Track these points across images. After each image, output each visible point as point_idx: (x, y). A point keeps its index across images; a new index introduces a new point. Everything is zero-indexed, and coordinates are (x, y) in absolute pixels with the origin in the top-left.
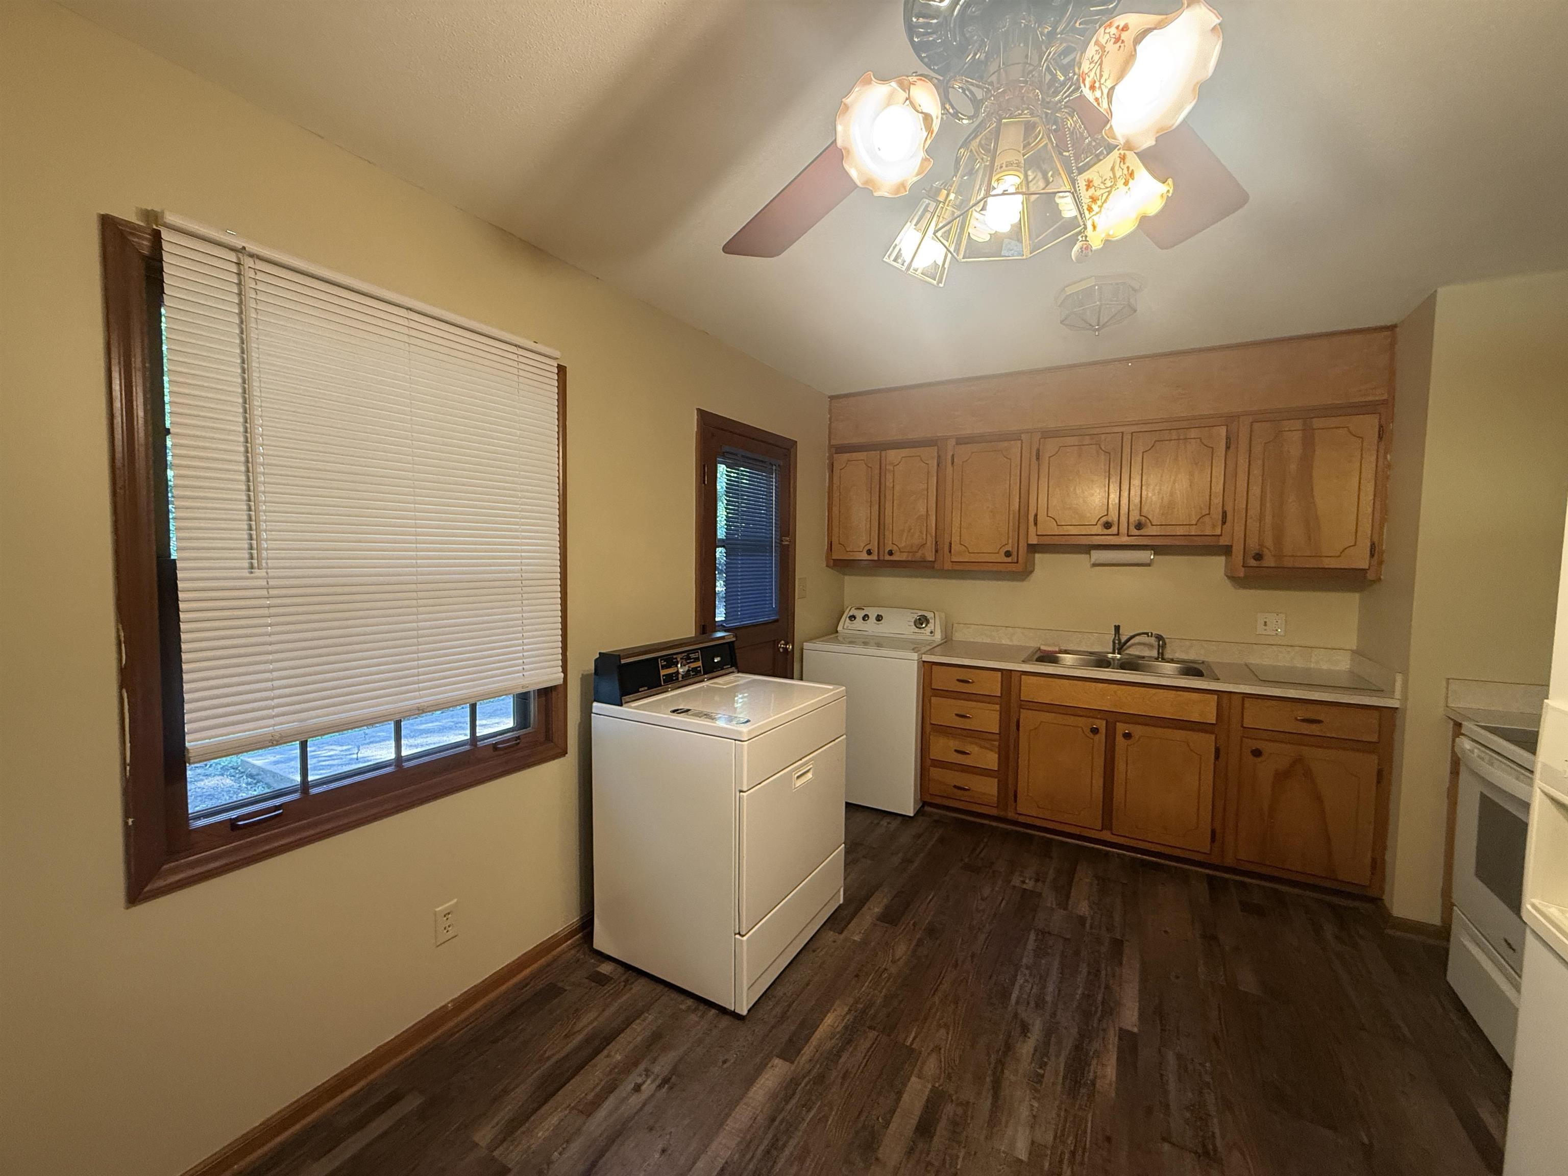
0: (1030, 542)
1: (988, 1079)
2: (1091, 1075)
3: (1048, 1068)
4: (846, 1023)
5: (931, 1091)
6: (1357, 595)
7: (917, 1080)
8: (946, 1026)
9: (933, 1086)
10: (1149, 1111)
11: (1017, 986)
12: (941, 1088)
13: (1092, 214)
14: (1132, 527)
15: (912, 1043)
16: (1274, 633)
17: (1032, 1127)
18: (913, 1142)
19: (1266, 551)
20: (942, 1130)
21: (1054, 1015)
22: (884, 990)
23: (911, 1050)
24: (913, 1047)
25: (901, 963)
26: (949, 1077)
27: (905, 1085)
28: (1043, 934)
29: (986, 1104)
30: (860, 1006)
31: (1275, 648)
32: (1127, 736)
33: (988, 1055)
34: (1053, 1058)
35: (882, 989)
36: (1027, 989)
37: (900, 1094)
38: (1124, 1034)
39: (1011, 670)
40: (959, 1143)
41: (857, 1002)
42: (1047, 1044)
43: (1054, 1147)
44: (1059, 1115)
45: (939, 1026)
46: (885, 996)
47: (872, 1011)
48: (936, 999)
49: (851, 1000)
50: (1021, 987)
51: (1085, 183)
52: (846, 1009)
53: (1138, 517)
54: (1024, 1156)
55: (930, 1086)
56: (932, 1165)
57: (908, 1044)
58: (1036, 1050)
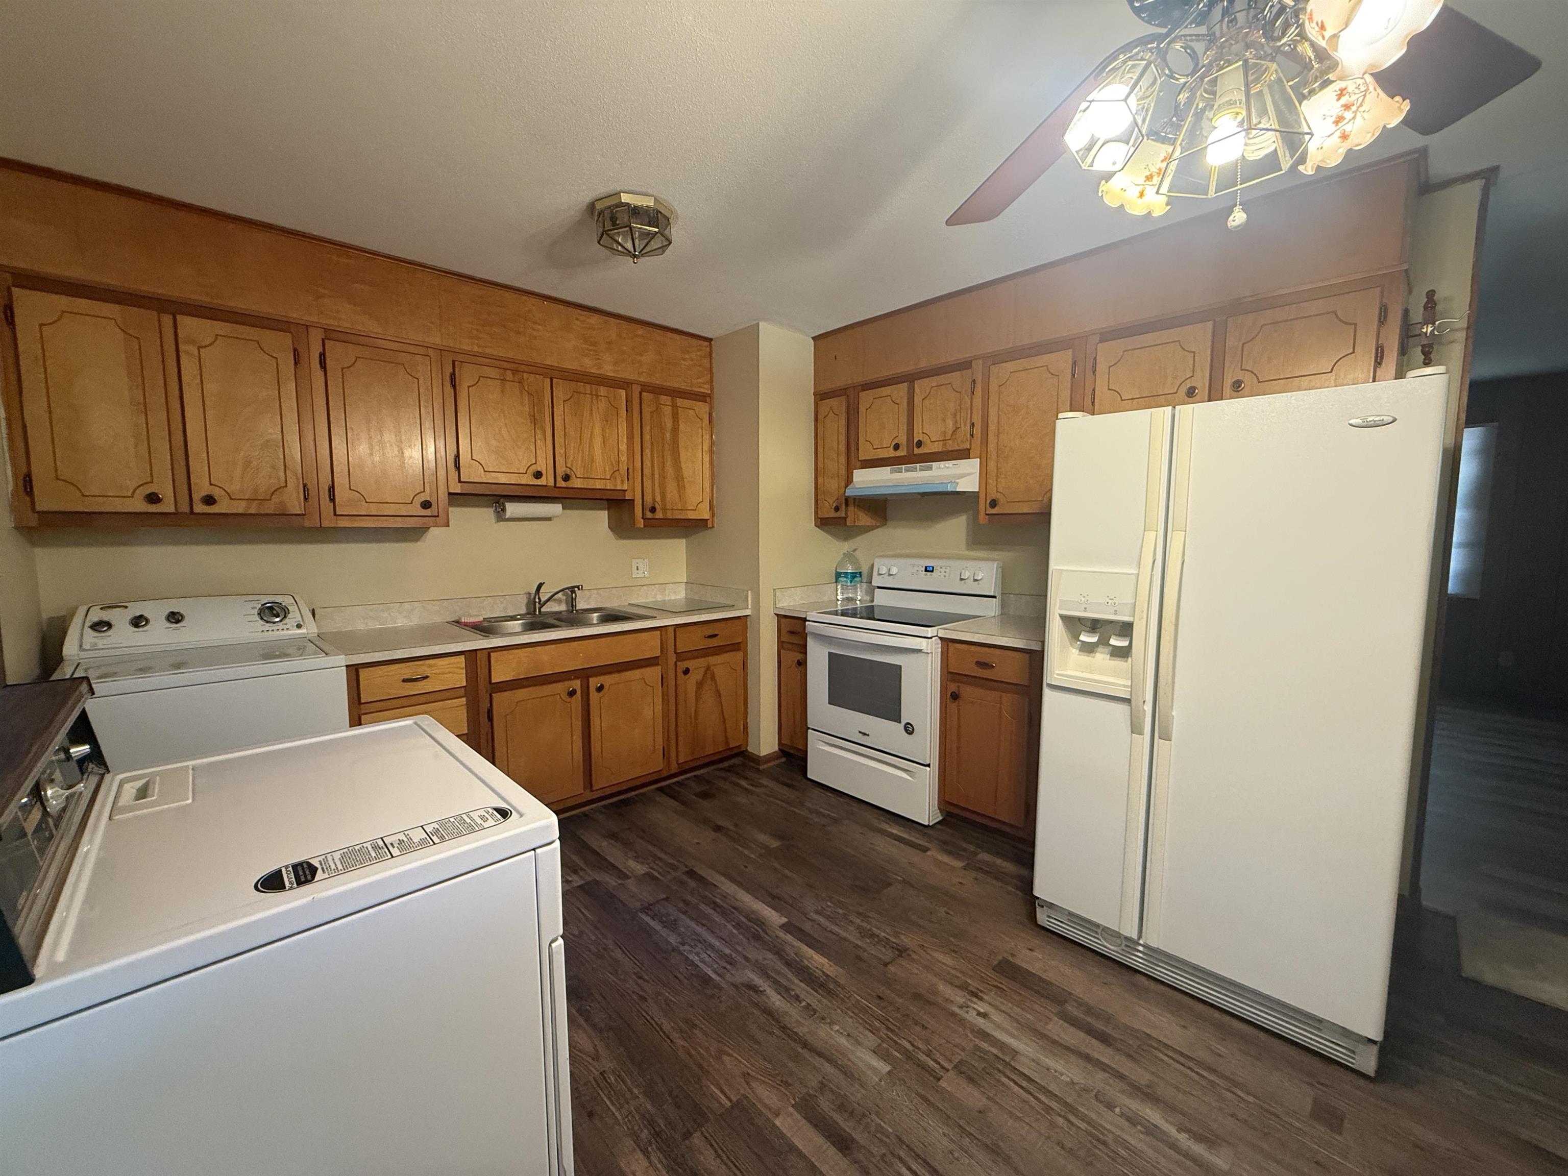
0: (451, 491)
1: (800, 1050)
2: (821, 973)
3: (802, 996)
4: (664, 1166)
5: (797, 1110)
6: (684, 541)
7: (781, 1118)
8: (721, 1052)
9: (793, 1106)
10: (859, 958)
11: (700, 964)
12: (797, 1100)
13: (1147, 183)
14: (559, 479)
15: (731, 1101)
16: (643, 576)
17: (860, 1044)
18: (856, 1162)
19: (657, 506)
20: (847, 1125)
21: (747, 959)
22: (636, 1091)
23: (736, 1105)
24: (734, 1100)
25: (603, 1051)
26: (787, 1084)
27: (782, 1136)
28: (647, 908)
29: (828, 1068)
30: (645, 1134)
31: (645, 587)
32: (600, 689)
33: (772, 1033)
34: (793, 987)
35: (631, 1092)
36: (707, 959)
37: (793, 1149)
38: (785, 927)
39: (476, 650)
40: (864, 1115)
41: (635, 1136)
42: (776, 982)
43: (881, 1038)
44: (851, 1017)
45: (718, 1058)
46: (645, 1094)
47: (661, 1122)
48: (680, 1042)
49: (629, 1143)
50: (703, 961)
51: (1165, 155)
52: (639, 1155)
53: (564, 469)
54: (885, 1068)
55: (791, 1109)
56: (884, 1155)
57: (729, 1104)
58: (780, 994)
